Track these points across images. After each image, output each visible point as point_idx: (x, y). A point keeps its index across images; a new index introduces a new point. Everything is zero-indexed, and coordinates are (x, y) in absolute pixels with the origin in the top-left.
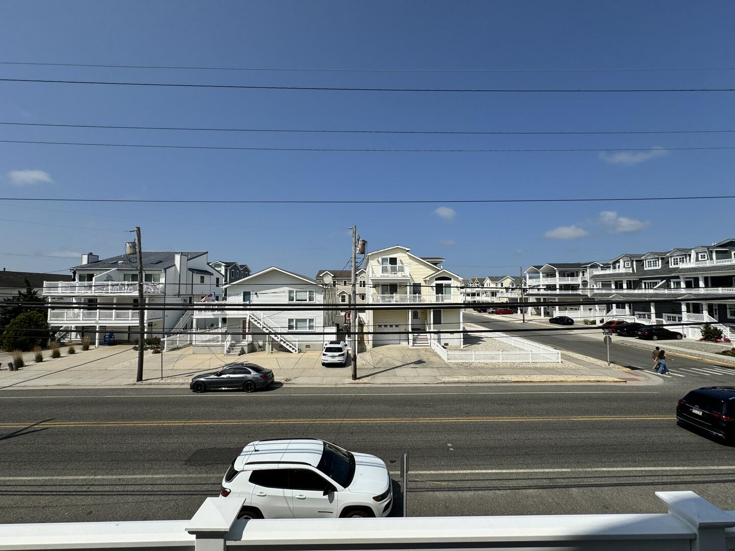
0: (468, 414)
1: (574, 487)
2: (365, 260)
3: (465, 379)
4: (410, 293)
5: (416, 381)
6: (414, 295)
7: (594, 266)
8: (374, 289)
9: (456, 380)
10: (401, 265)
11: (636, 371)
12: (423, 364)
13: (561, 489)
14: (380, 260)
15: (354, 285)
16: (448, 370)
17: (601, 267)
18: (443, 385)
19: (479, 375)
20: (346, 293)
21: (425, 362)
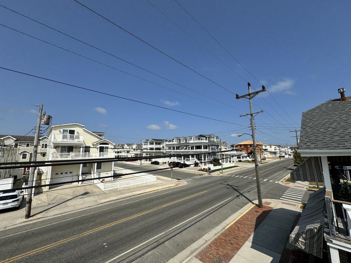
0: (116, 219)
1: (166, 241)
2: (49, 130)
3: (114, 198)
4: (83, 152)
5: (83, 206)
6: (85, 153)
7: (166, 141)
8: (54, 149)
9: (109, 200)
10: (77, 134)
11: (180, 180)
12: (88, 194)
13: (161, 245)
14: (62, 130)
15: (36, 146)
16: (104, 195)
17: (169, 141)
18: (101, 205)
19: (122, 195)
20: (28, 153)
21: (89, 193)
